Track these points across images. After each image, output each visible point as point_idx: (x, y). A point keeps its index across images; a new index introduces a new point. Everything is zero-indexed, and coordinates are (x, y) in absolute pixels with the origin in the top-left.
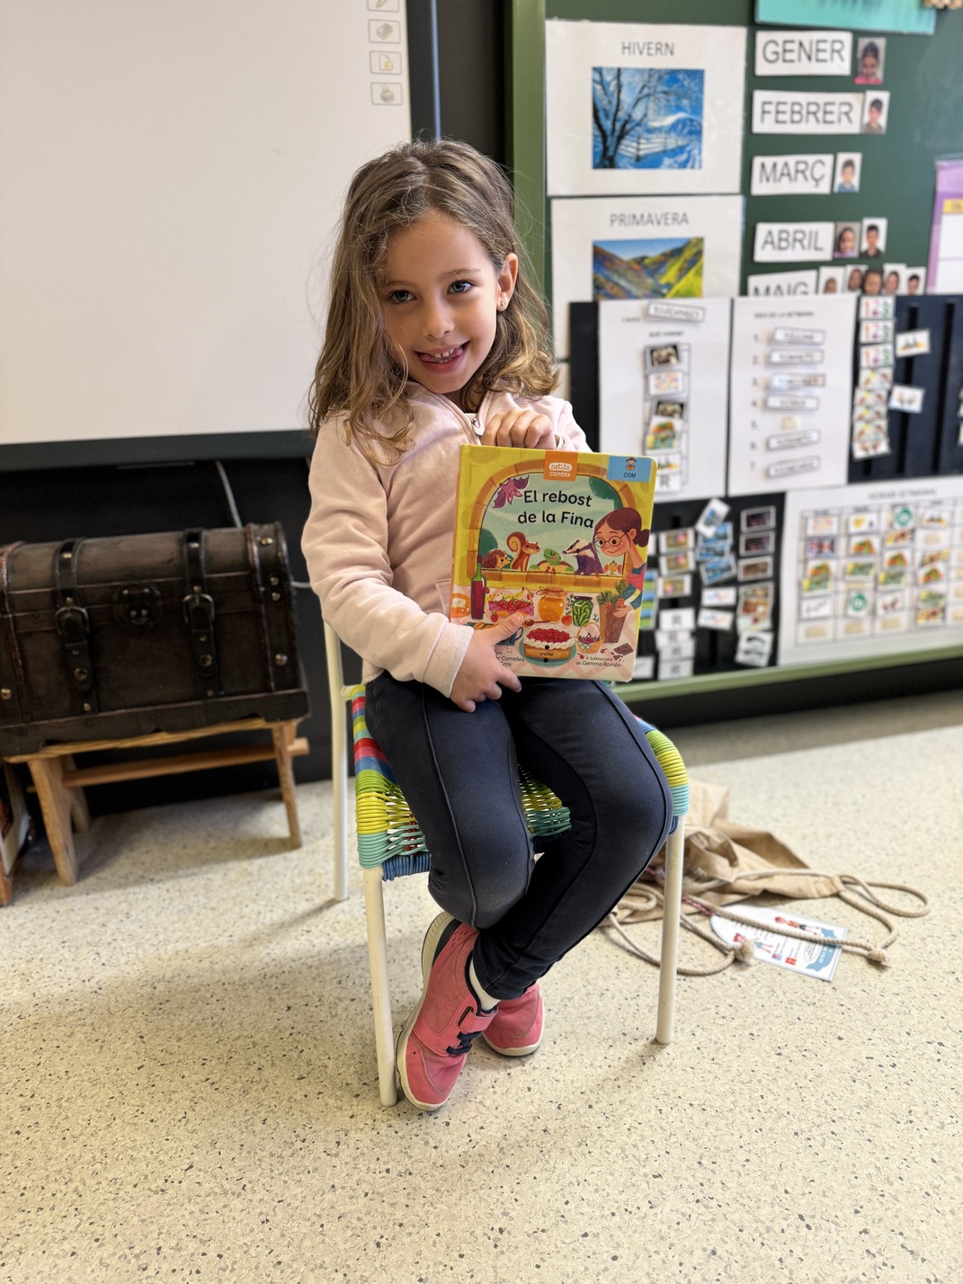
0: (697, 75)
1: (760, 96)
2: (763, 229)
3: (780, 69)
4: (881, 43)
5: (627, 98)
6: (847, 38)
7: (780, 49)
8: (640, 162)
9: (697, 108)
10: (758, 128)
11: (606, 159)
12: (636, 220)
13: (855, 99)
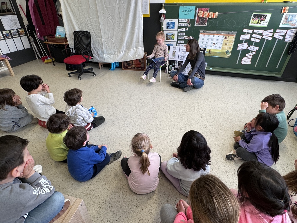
0: (174, 22)
1: (179, 24)
2: (179, 33)
3: (181, 22)
4: (189, 20)
5: (169, 24)
6: (186, 19)
7: (181, 20)
8: (170, 28)
9: (174, 25)
10: (179, 26)
11: (167, 28)
12: (170, 32)
13: (187, 24)
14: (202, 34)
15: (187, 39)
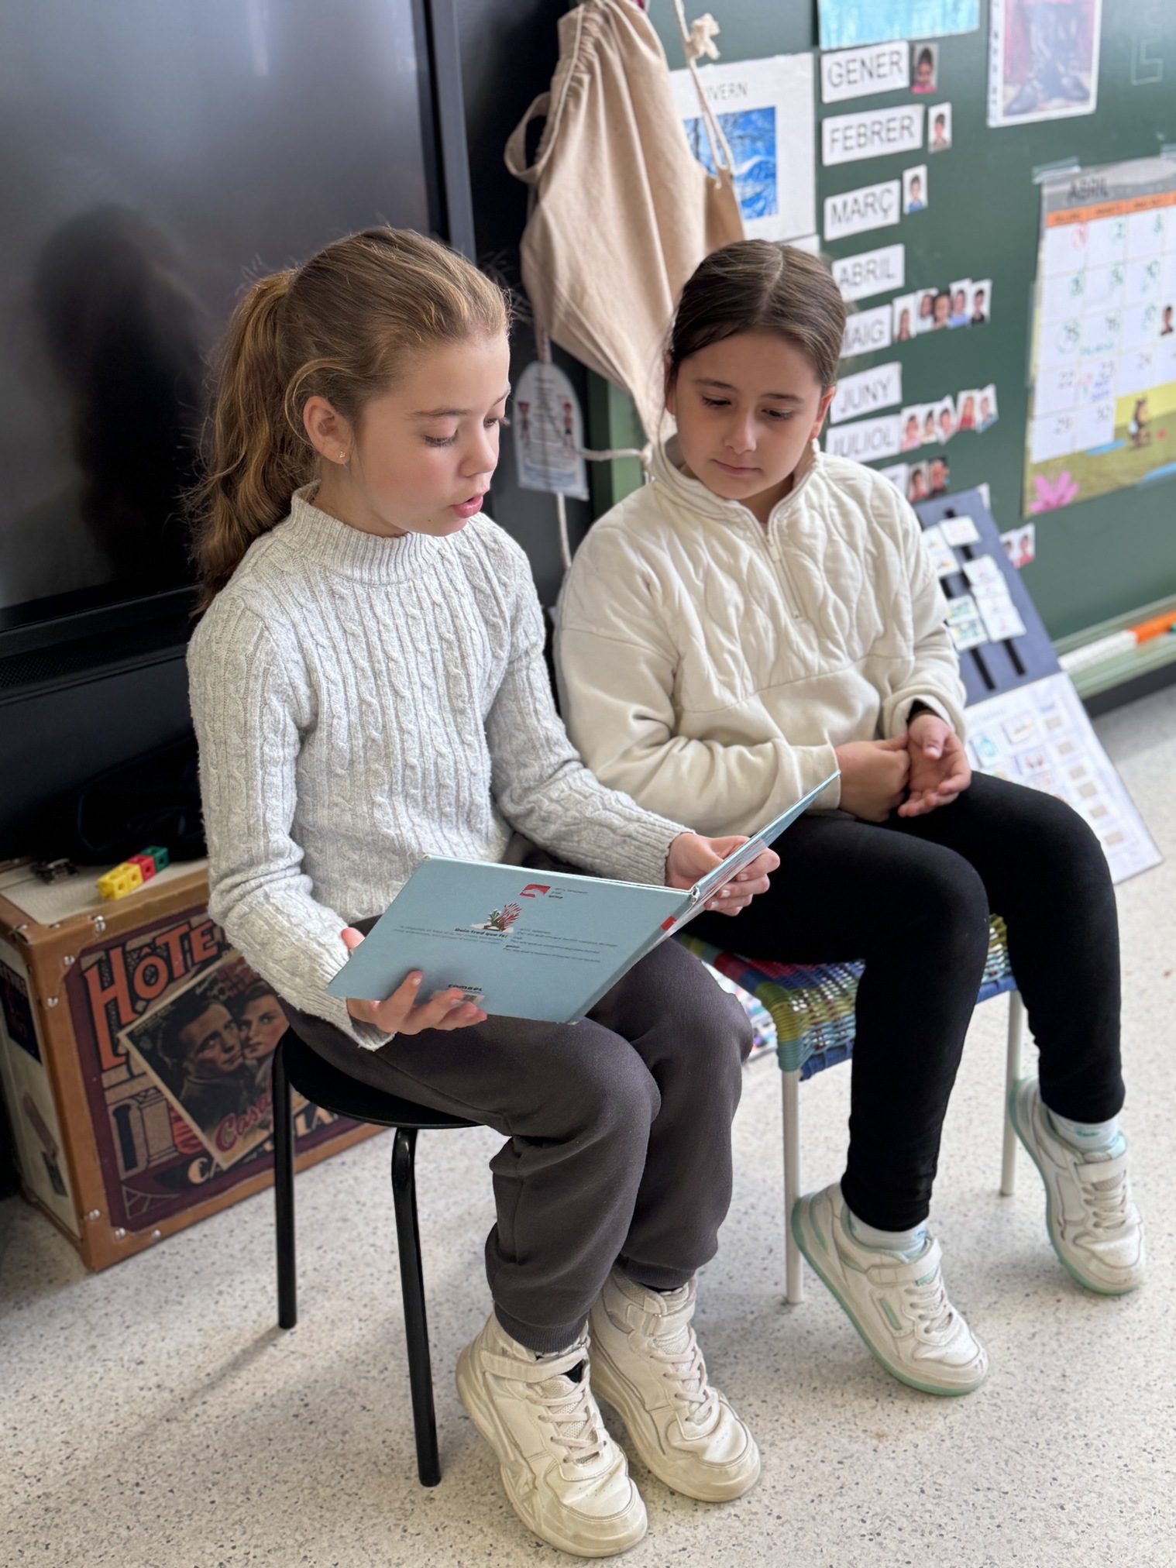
0: (769, 113)
1: (828, 124)
2: (838, 267)
3: (844, 93)
4: (934, 49)
6: (903, 51)
7: (843, 71)
9: (771, 150)
10: (828, 159)
13: (914, 111)
14: (1060, 221)
15: (928, 325)
